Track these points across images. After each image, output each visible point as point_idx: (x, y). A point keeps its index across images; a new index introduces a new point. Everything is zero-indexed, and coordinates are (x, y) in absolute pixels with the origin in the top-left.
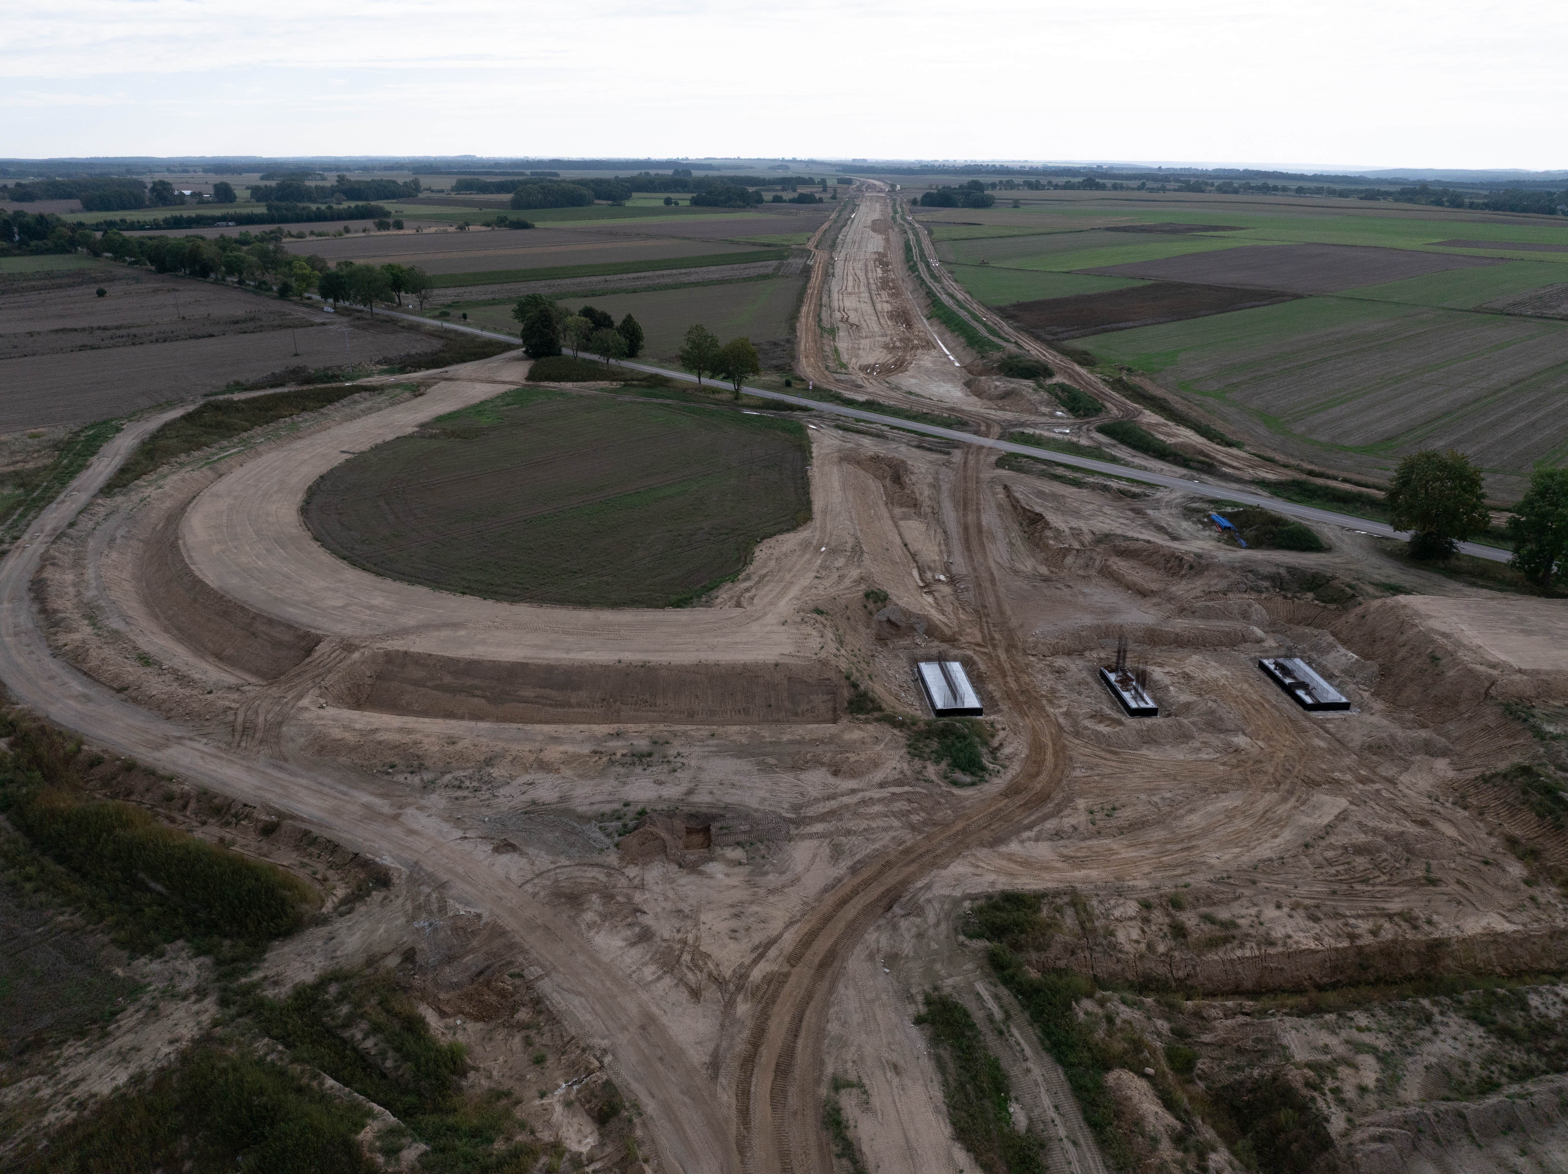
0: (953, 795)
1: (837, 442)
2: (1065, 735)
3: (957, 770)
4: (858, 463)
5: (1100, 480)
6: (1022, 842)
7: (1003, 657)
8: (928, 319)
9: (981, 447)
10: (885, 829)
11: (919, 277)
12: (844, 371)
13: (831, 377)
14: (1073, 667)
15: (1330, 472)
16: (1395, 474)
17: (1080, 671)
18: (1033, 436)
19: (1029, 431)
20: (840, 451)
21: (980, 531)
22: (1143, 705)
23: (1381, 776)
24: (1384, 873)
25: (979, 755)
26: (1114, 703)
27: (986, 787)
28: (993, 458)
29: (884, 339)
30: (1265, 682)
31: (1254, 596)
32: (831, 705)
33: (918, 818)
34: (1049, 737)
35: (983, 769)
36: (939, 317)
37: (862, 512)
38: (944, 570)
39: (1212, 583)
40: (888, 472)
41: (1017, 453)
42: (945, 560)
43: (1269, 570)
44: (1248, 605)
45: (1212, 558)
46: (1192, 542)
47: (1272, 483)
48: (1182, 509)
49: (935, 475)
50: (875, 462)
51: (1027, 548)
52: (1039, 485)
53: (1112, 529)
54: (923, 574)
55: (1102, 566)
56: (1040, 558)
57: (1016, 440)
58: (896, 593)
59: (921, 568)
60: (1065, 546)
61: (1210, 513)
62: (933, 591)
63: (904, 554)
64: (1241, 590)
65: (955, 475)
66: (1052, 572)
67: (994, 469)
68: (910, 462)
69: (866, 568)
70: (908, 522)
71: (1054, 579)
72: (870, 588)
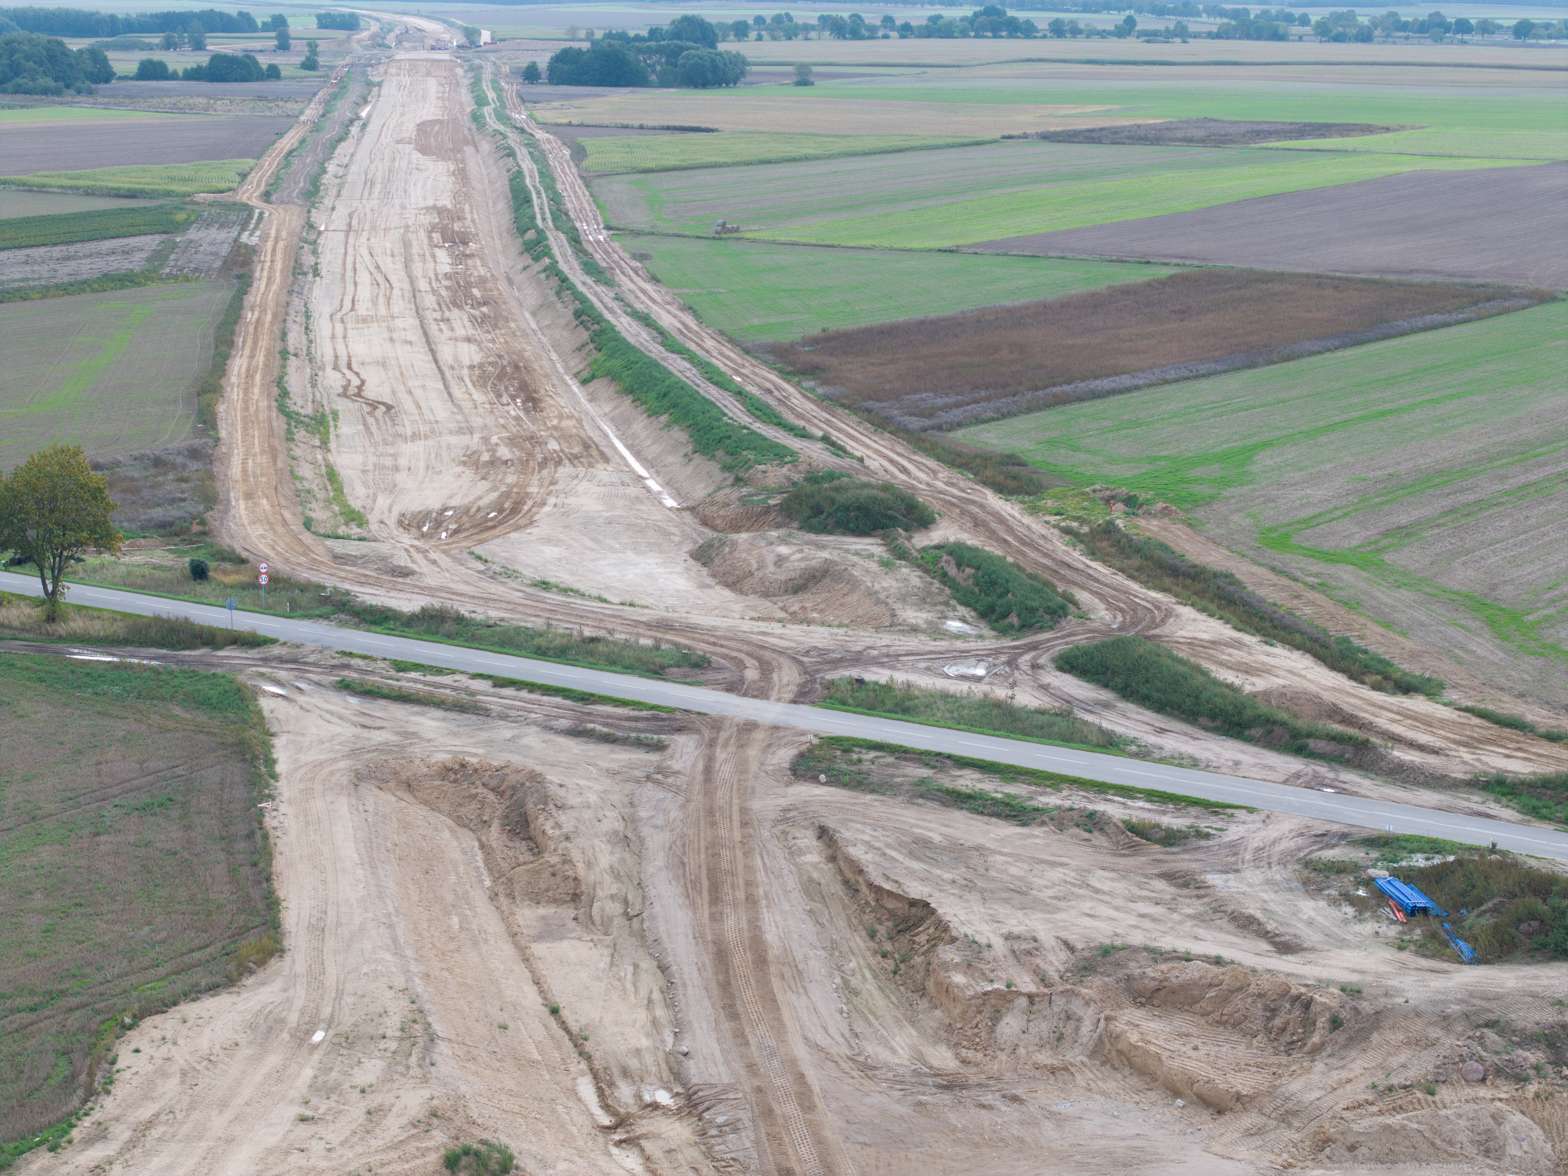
1: (347, 731)
4: (409, 786)
5: (1077, 800)
8: (584, 382)
9: (749, 727)
11: (553, 270)
12: (355, 530)
13: (320, 549)
18: (888, 688)
19: (878, 675)
20: (354, 753)
21: (761, 961)
28: (784, 756)
29: (465, 440)
31: (1506, 1090)
36: (613, 376)
37: (425, 925)
38: (666, 1074)
39: (1395, 1062)
40: (496, 806)
41: (848, 739)
42: (669, 1047)
43: (1537, 1018)
44: (1493, 1117)
45: (1386, 995)
46: (1331, 954)
47: (1522, 783)
48: (1297, 867)
49: (626, 810)
50: (455, 781)
51: (894, 999)
52: (912, 821)
53: (1119, 931)
54: (607, 1091)
55: (1100, 1036)
56: (932, 1023)
57: (844, 703)
58: (534, 1149)
59: (601, 1074)
60: (996, 986)
61: (1372, 872)
62: (638, 1138)
63: (553, 1038)
64: (1470, 1077)
65: (683, 807)
66: (965, 1062)
67: (788, 784)
68: (553, 777)
69: (445, 1084)
70: (557, 944)
71: (973, 1080)
72: (457, 1139)
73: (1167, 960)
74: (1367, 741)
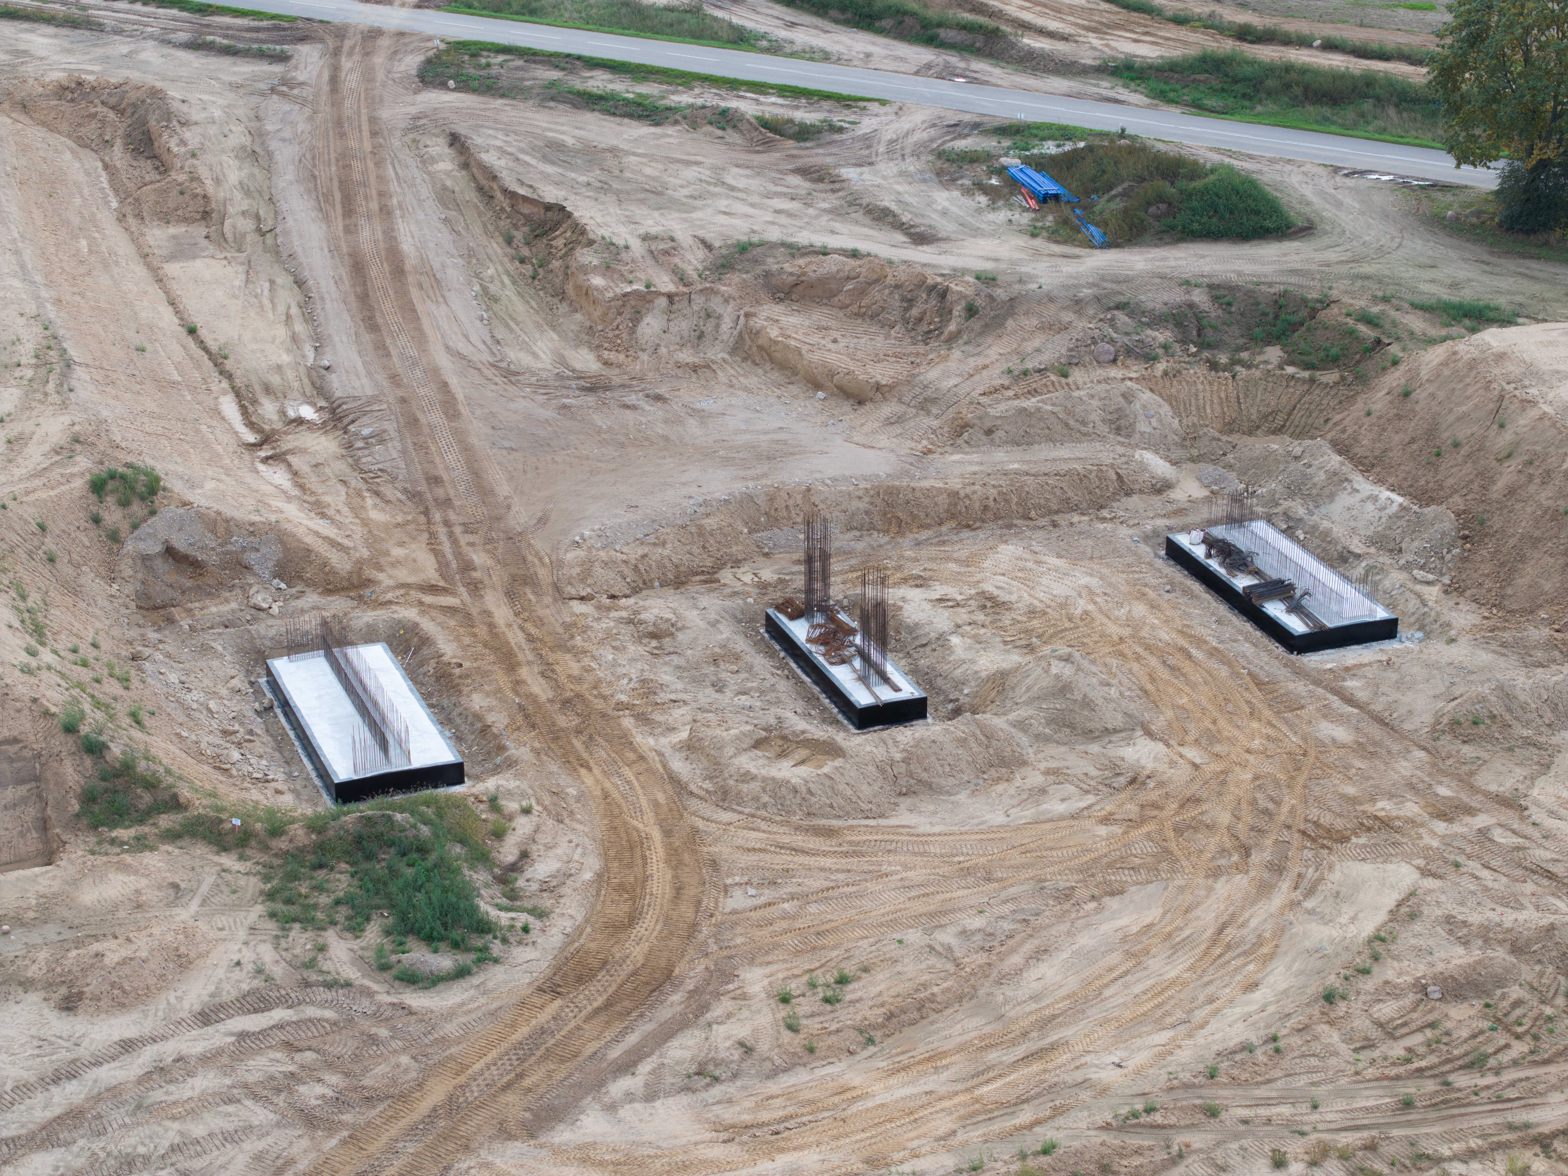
0: (411, 1012)
2: (694, 804)
3: (411, 942)
5: (709, 98)
6: (611, 1108)
7: (502, 613)
9: (373, 34)
10: (230, 1138)
14: (692, 616)
15: (1291, 26)
16: (1449, 18)
17: (714, 624)
21: (398, 271)
22: (887, 695)
23: (1487, 794)
24: (1518, 1037)
25: (467, 893)
26: (811, 699)
27: (495, 976)
28: (411, 62)
30: (1186, 592)
31: (1136, 369)
32: (31, 812)
33: (319, 1089)
34: (650, 817)
35: (484, 927)
37: (52, 250)
38: (308, 389)
39: (1029, 346)
40: (116, 125)
41: (476, 43)
42: (310, 361)
43: (1166, 299)
44: (1123, 395)
45: (1020, 281)
46: (966, 243)
47: (1150, 67)
48: (930, 158)
49: (253, 124)
50: (72, 100)
51: (533, 304)
52: (545, 125)
53: (755, 228)
54: (251, 409)
55: (740, 333)
56: (573, 327)
57: (470, 7)
58: (180, 469)
59: (243, 392)
60: (635, 287)
61: (1004, 160)
62: (285, 453)
63: (192, 358)
64: (1101, 359)
65: (310, 119)
66: (607, 363)
67: (416, 92)
68: (174, 93)
69: (86, 410)
70: (190, 263)
71: (616, 381)
72: (102, 463)
73: (804, 255)
74: (998, 29)
